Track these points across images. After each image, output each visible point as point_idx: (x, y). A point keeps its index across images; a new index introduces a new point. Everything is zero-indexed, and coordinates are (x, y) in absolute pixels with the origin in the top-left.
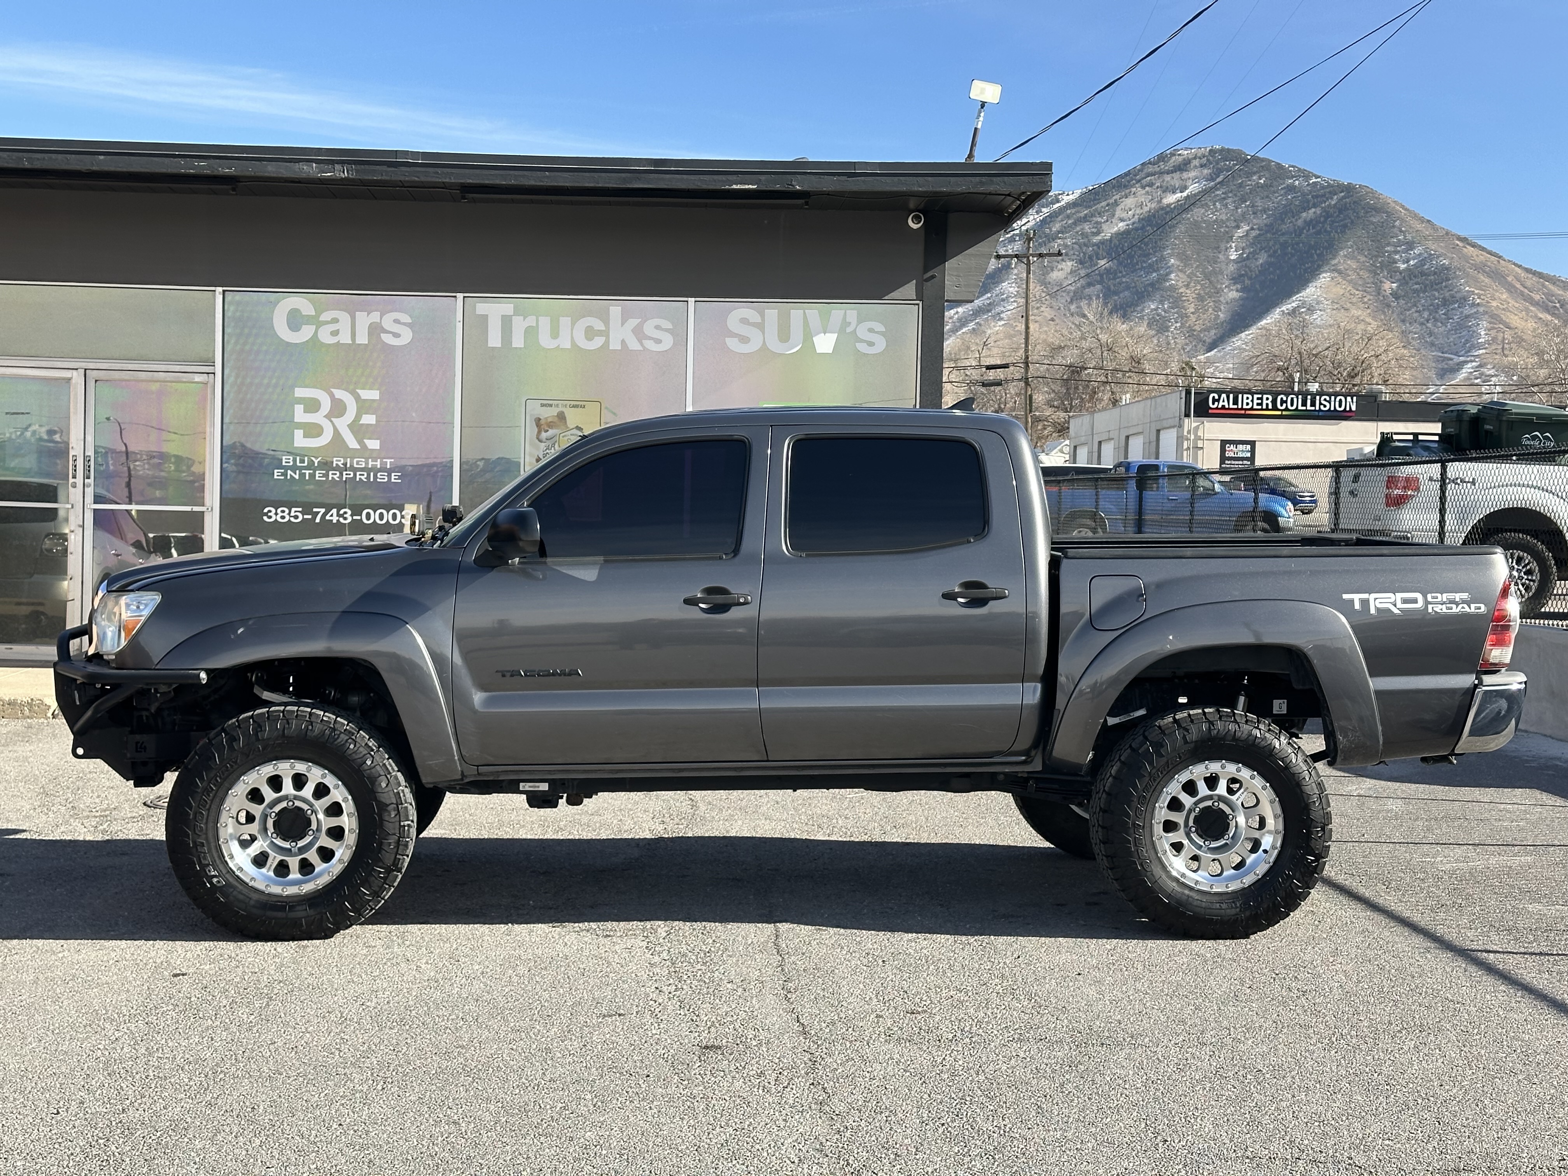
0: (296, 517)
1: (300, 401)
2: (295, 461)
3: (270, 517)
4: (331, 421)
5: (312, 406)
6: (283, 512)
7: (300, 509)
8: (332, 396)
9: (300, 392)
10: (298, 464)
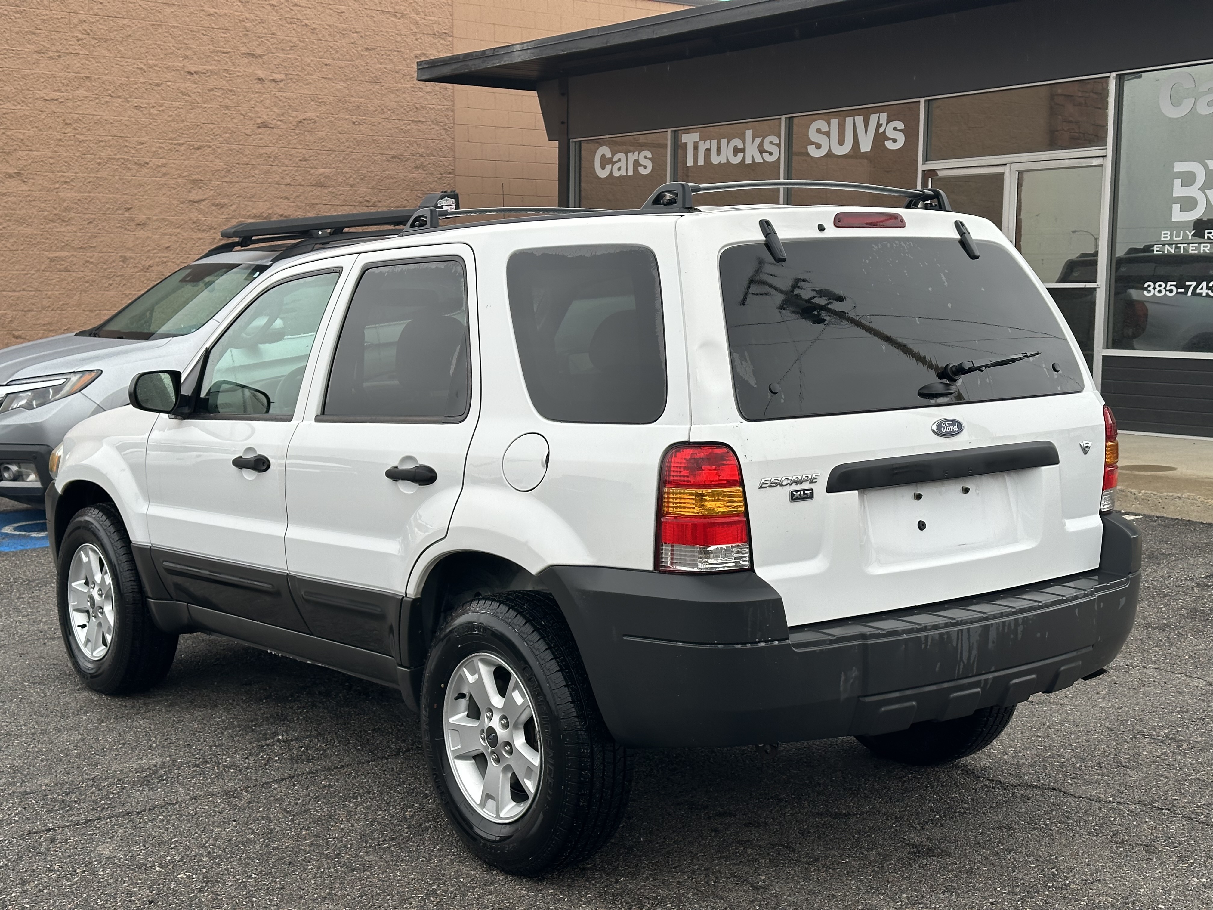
0: (1171, 291)
1: (1180, 175)
2: (1171, 235)
3: (1149, 292)
4: (1205, 194)
5: (1188, 179)
6: (1160, 286)
7: (1175, 283)
8: (1206, 167)
9: (1180, 167)
10: (1175, 239)
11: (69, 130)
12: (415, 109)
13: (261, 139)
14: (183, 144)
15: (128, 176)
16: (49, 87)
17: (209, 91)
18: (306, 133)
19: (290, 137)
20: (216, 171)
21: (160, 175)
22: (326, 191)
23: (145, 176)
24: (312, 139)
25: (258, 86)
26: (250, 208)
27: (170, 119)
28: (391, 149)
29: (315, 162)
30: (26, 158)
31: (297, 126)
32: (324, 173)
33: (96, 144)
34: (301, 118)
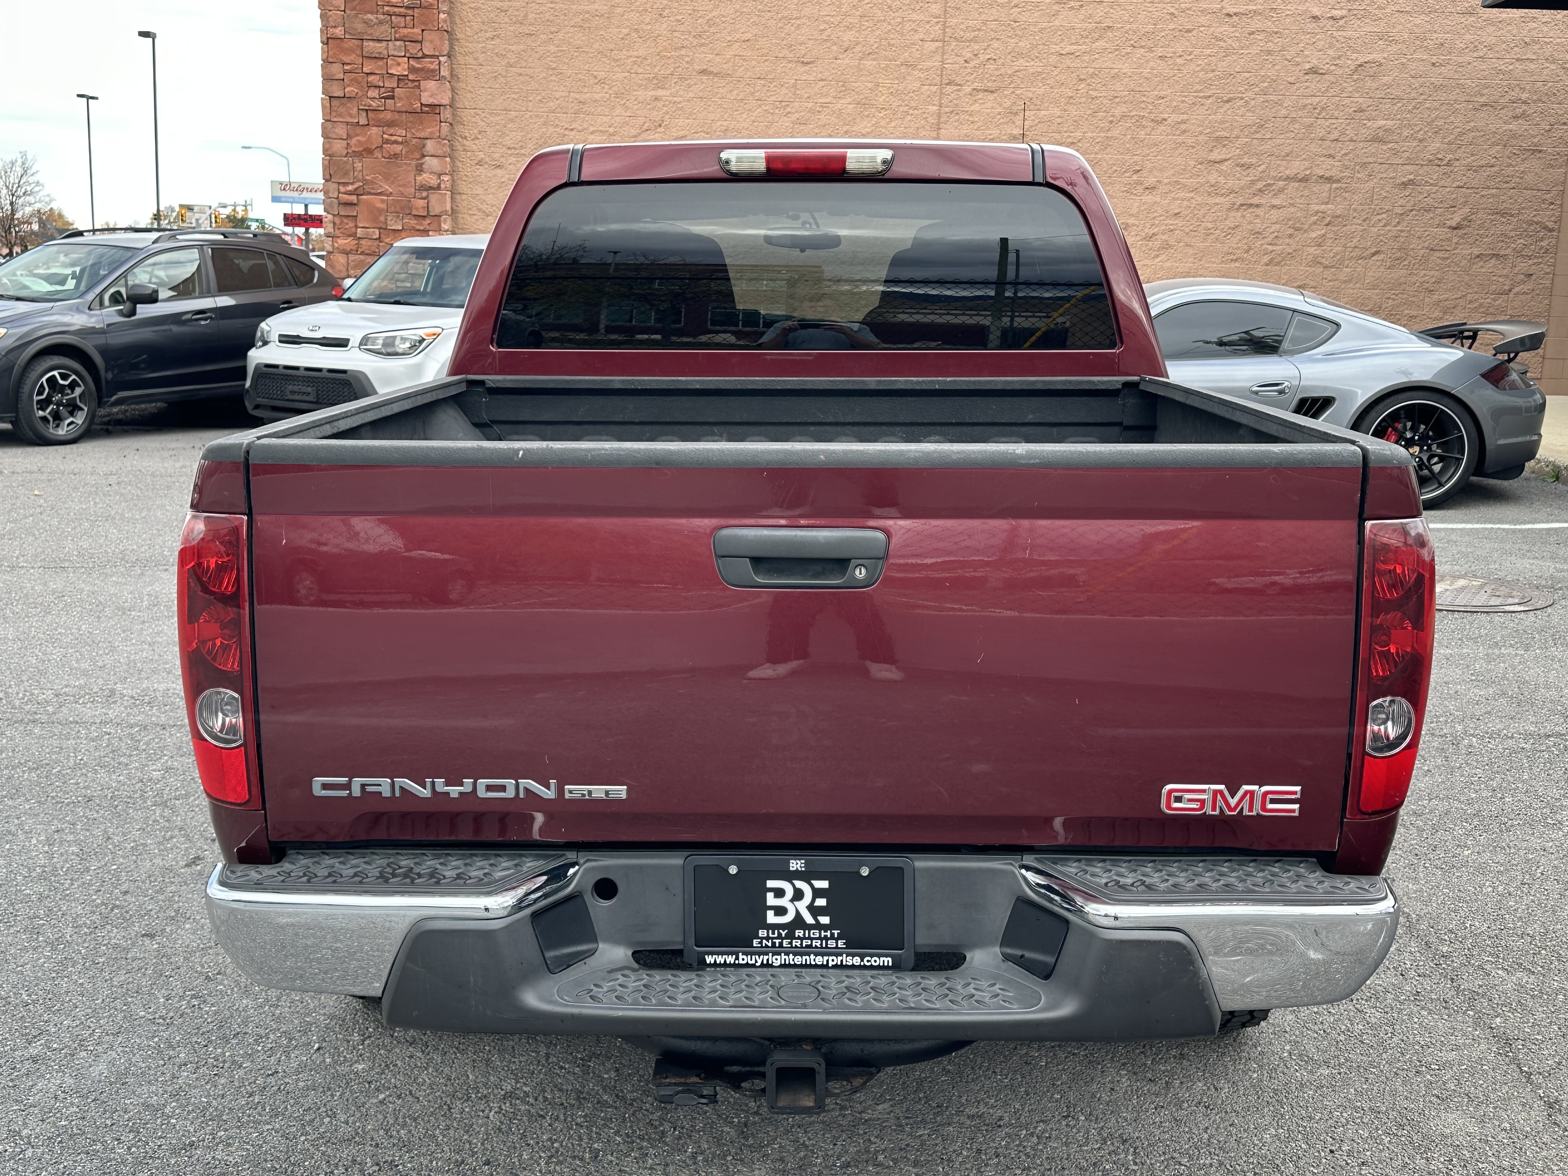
11: (1083, 86)
12: (1523, 44)
13: (1307, 87)
14: (1209, 97)
15: (1142, 134)
16: (1066, 40)
17: (1250, 34)
18: (1367, 78)
19: (1345, 85)
20: (1246, 126)
21: (1178, 132)
22: (1385, 147)
23: (1161, 134)
24: (1375, 85)
25: (1311, 26)
26: (1282, 169)
27: (1198, 69)
28: (1482, 95)
29: (1374, 114)
30: (1033, 118)
31: (1356, 70)
32: (1384, 126)
33: (1111, 100)
34: (1361, 60)
